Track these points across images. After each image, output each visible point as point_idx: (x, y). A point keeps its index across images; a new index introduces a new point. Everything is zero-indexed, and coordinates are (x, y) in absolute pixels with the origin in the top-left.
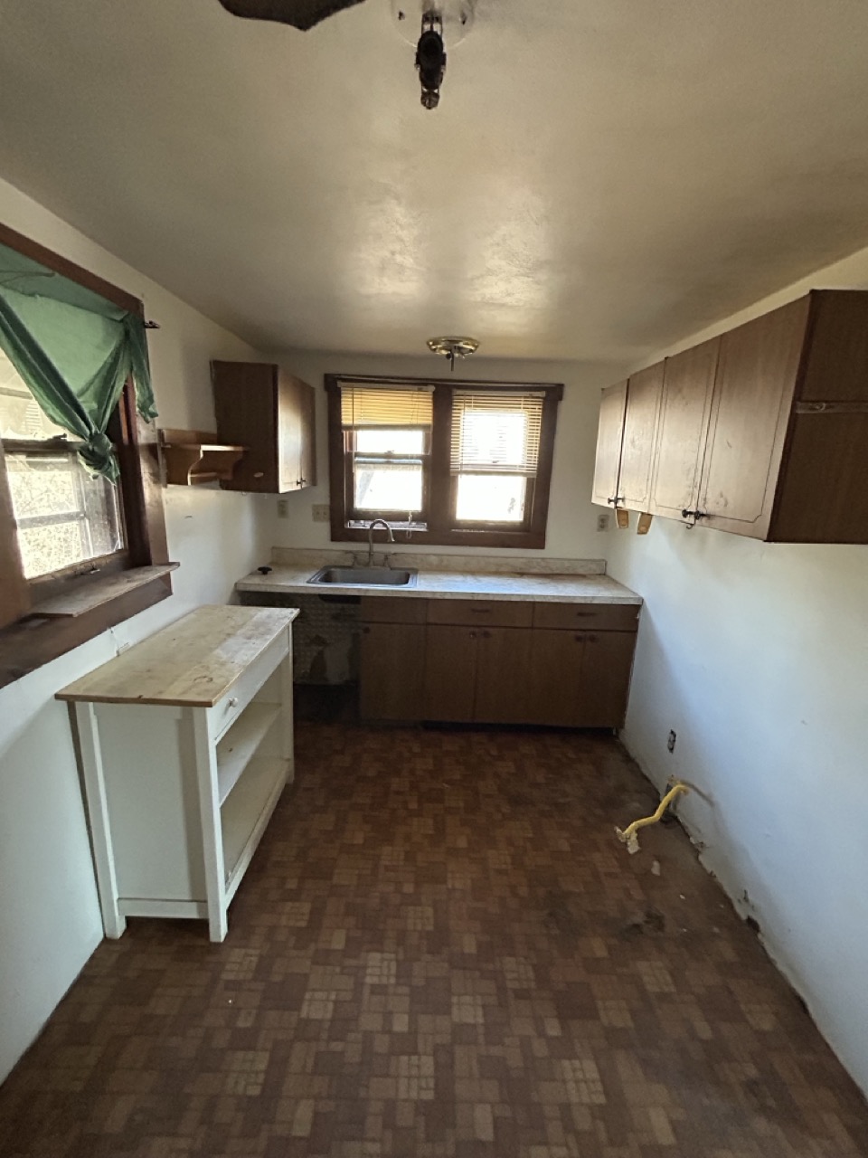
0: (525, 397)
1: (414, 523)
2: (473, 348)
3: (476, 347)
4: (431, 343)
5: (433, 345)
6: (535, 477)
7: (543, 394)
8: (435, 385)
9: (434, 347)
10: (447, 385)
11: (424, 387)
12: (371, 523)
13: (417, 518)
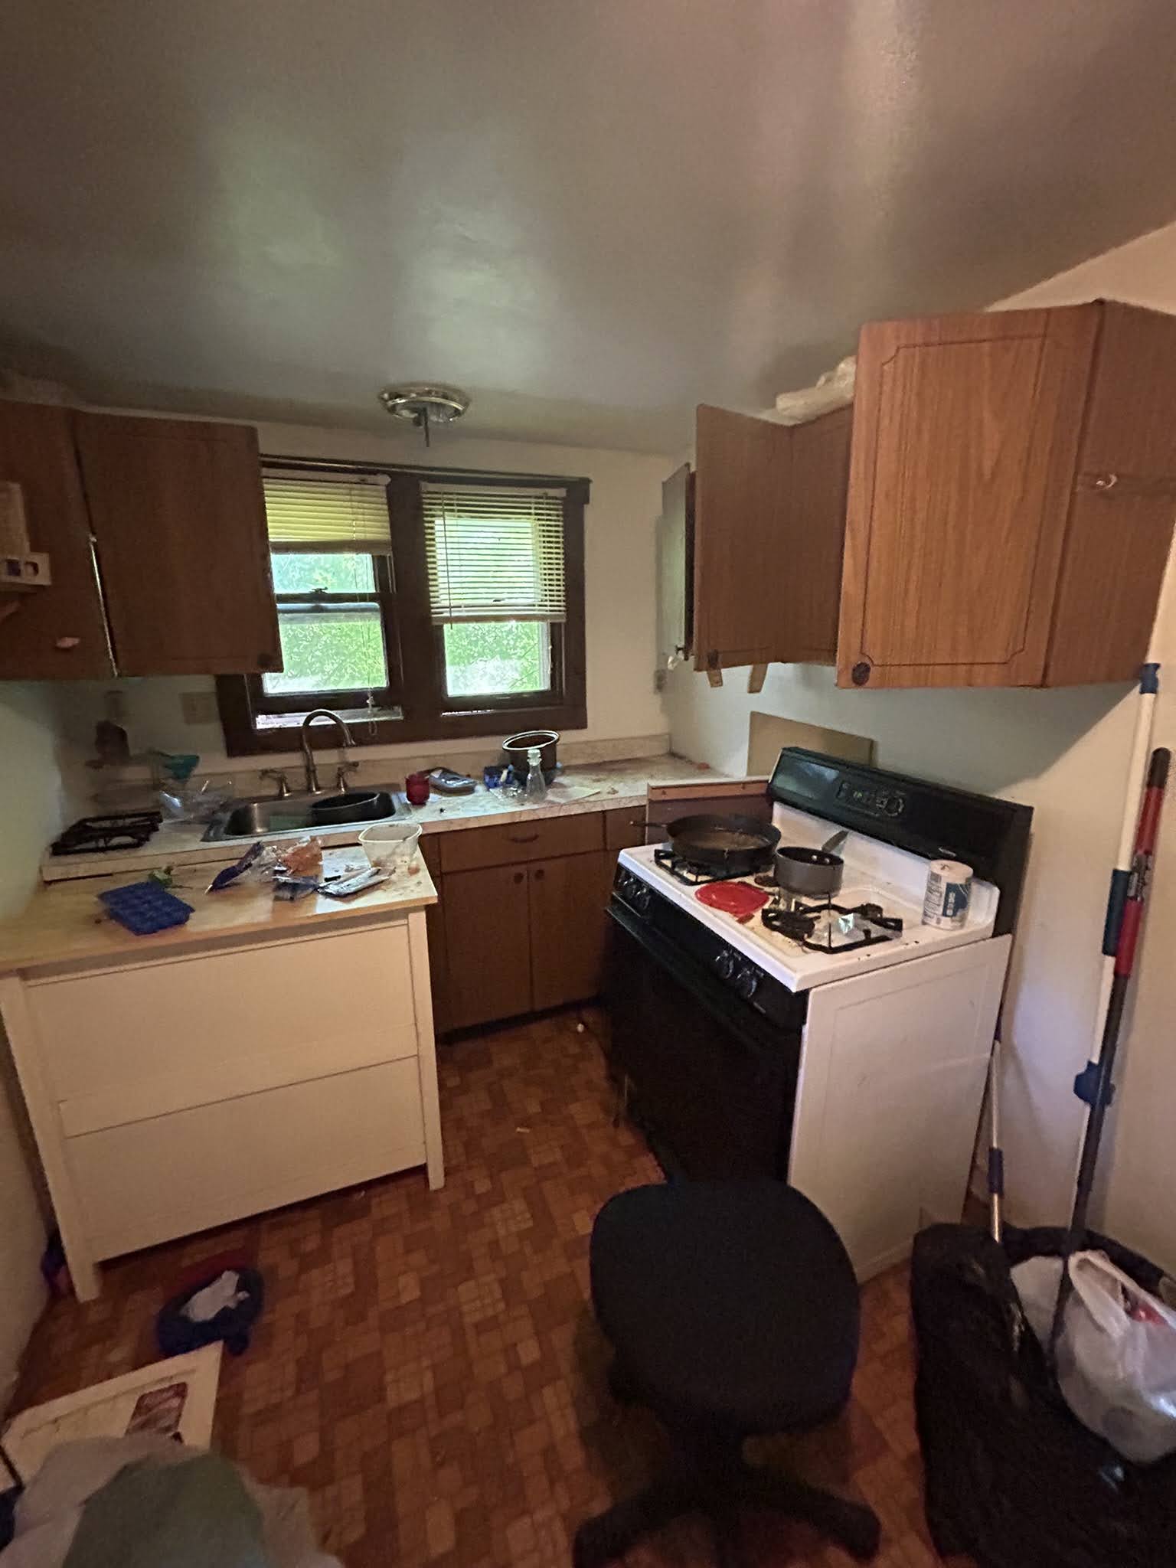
0: (536, 497)
1: (376, 709)
2: (460, 408)
3: (466, 404)
4: (386, 396)
5: (391, 399)
6: (564, 620)
7: (561, 492)
8: (390, 474)
9: (391, 403)
10: (412, 475)
11: (370, 478)
12: (305, 715)
13: (382, 699)
